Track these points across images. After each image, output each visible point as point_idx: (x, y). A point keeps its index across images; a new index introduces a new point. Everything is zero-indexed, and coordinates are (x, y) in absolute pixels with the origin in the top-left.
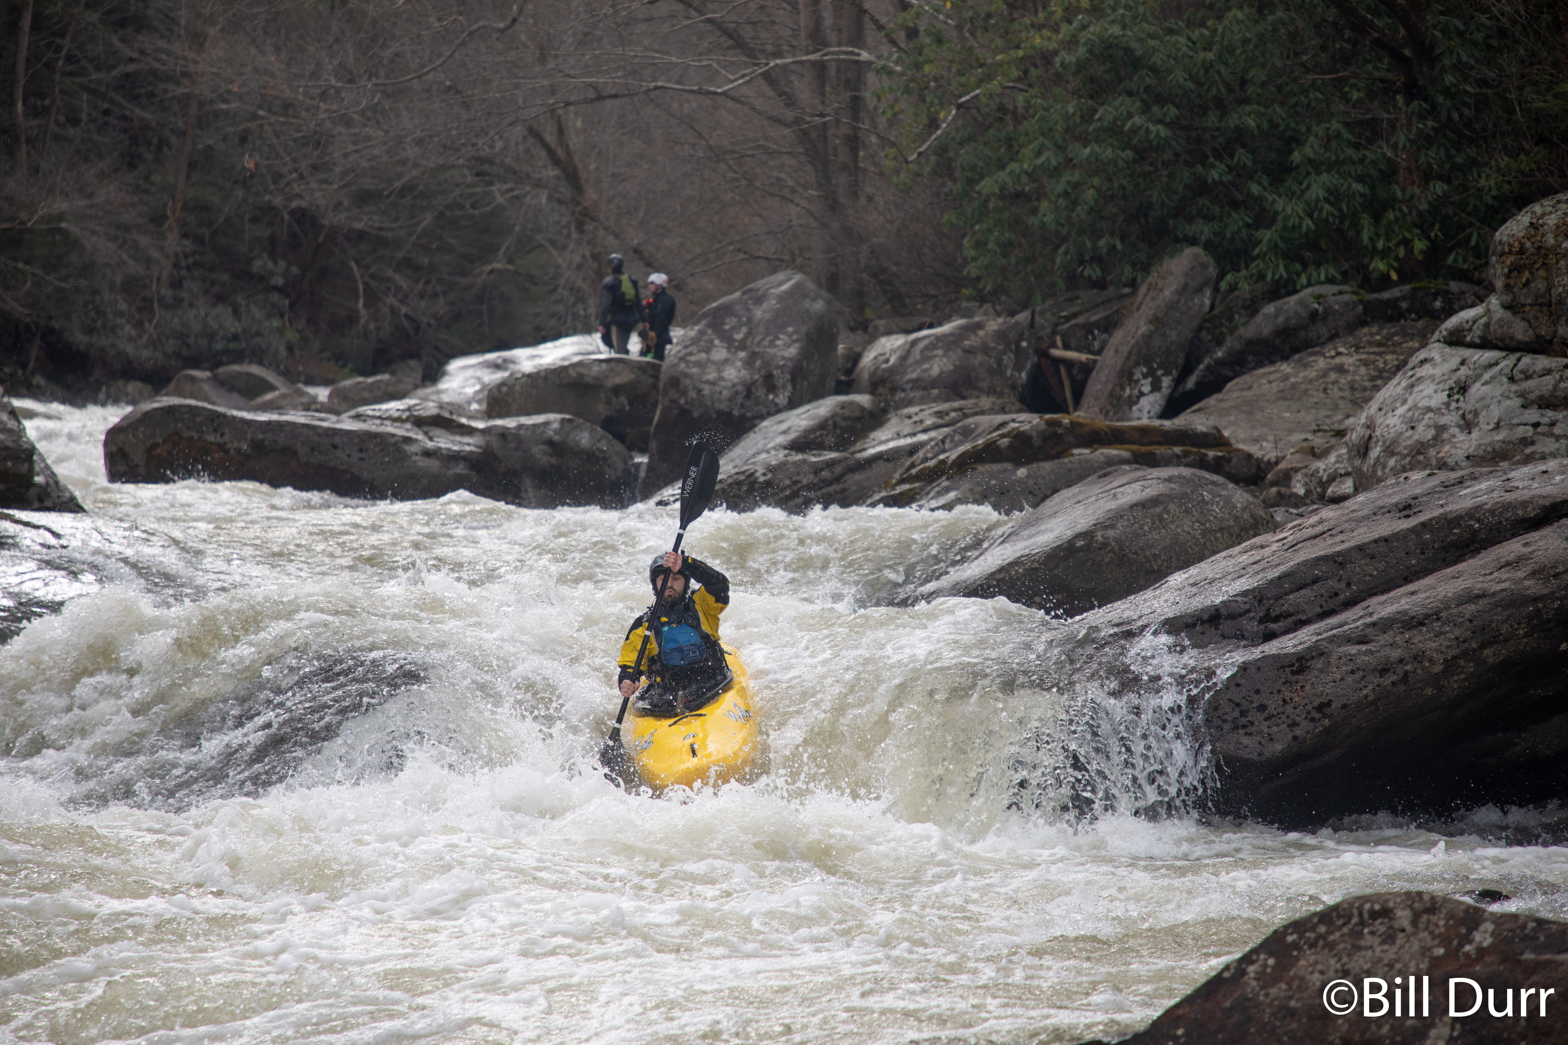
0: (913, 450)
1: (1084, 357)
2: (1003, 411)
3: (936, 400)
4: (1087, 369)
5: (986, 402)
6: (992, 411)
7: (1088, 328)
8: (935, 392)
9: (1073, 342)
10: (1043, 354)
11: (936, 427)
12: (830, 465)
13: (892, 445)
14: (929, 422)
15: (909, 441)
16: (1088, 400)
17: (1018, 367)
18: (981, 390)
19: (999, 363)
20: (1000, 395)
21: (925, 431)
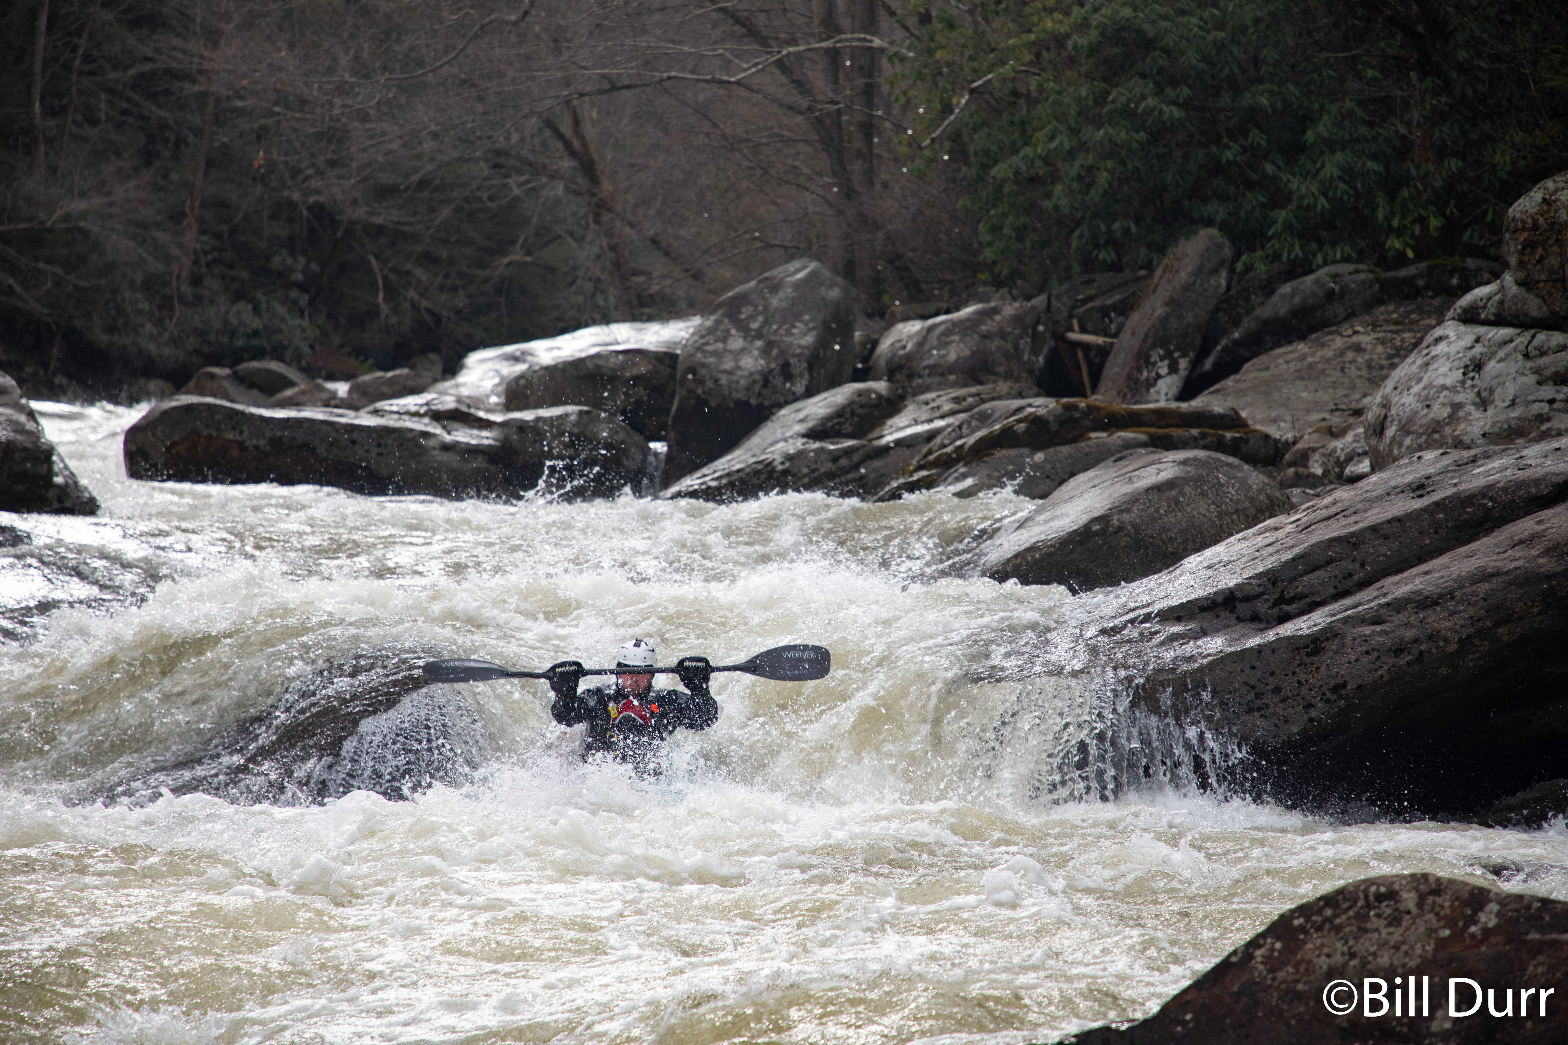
0: (931, 436)
1: (1101, 340)
2: (1020, 395)
3: (953, 385)
4: (1104, 352)
5: (1003, 387)
6: (1009, 396)
7: (1105, 311)
8: (953, 377)
9: (1089, 325)
10: (1060, 338)
11: (953, 413)
12: (848, 452)
13: (909, 432)
14: (947, 408)
15: (926, 427)
16: (1105, 383)
17: (1035, 351)
18: (998, 374)
19: (1016, 347)
20: (1018, 379)
21: (942, 417)
